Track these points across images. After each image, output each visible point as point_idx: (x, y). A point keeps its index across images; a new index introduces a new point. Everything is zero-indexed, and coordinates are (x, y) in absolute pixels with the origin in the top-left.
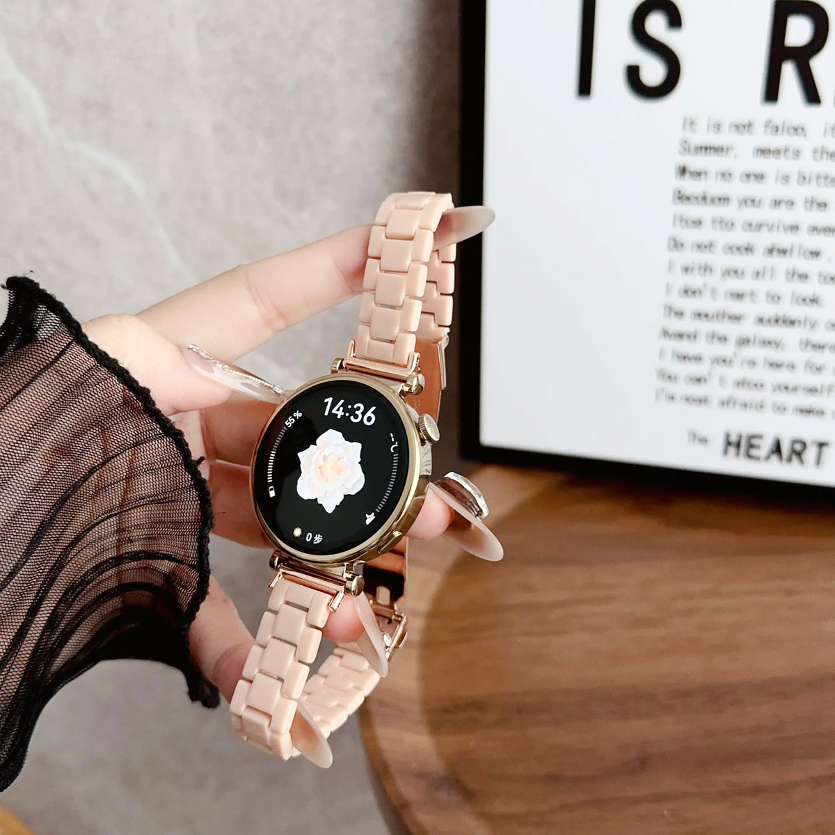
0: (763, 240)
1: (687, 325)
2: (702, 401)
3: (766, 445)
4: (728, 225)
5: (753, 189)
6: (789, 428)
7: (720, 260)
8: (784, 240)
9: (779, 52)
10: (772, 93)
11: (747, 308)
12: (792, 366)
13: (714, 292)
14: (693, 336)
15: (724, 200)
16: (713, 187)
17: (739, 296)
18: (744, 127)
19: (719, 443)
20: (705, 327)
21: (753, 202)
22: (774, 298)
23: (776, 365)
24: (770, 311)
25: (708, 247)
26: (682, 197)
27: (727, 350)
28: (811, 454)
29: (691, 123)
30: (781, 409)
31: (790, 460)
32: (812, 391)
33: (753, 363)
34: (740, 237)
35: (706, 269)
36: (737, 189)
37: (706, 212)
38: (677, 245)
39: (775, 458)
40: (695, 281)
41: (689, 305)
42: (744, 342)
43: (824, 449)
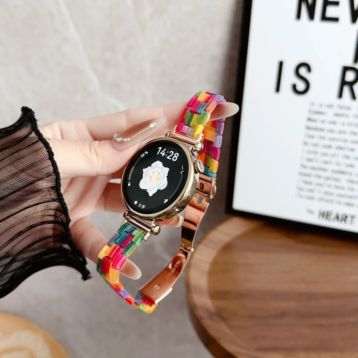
0: (335, 144)
1: (308, 171)
2: (312, 198)
3: (333, 216)
4: (323, 138)
5: (332, 127)
6: (342, 210)
7: (321, 150)
8: (342, 144)
9: (343, 83)
10: (340, 95)
11: (329, 167)
12: (343, 188)
13: (317, 160)
14: (309, 175)
15: (322, 130)
16: (319, 125)
17: (326, 162)
18: (330, 106)
19: (317, 214)
20: (314, 172)
21: (332, 131)
22: (338, 164)
23: (338, 187)
24: (336, 168)
25: (316, 145)
26: (308, 128)
27: (321, 181)
28: (349, 219)
29: (312, 104)
30: (339, 203)
31: (341, 221)
32: (350, 197)
33: (330, 186)
34: (327, 142)
35: (316, 153)
36: (327, 126)
37: (316, 133)
38: (306, 143)
39: (336, 221)
40: (311, 156)
41: (309, 164)
42: (328, 178)
43: (354, 219)
